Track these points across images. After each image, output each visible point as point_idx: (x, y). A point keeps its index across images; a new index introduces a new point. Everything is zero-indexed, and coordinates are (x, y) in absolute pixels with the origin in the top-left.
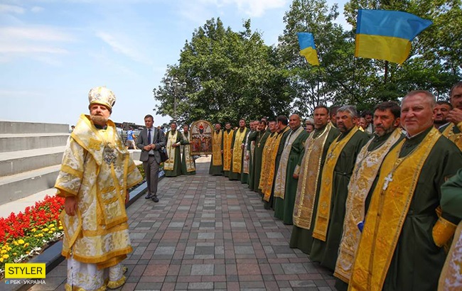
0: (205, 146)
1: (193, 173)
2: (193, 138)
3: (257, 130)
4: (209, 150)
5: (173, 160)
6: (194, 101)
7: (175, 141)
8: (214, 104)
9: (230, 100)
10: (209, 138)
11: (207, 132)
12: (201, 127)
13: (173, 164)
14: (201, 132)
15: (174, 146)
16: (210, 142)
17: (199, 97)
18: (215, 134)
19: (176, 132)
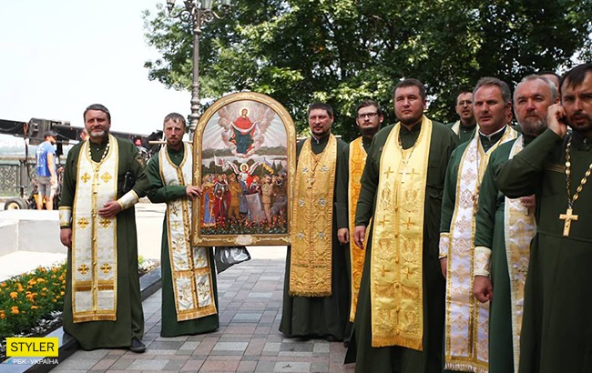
0: (259, 206)
1: (207, 325)
2: (204, 171)
3: (554, 126)
4: (276, 226)
5: (113, 276)
6: (267, 49)
7: (112, 186)
8: (326, 62)
9: (375, 47)
10: (277, 170)
11: (269, 142)
12: (244, 121)
13: (113, 294)
14: (243, 142)
15: (109, 213)
16: (281, 188)
17: (277, 37)
18: (306, 151)
19: (113, 144)
